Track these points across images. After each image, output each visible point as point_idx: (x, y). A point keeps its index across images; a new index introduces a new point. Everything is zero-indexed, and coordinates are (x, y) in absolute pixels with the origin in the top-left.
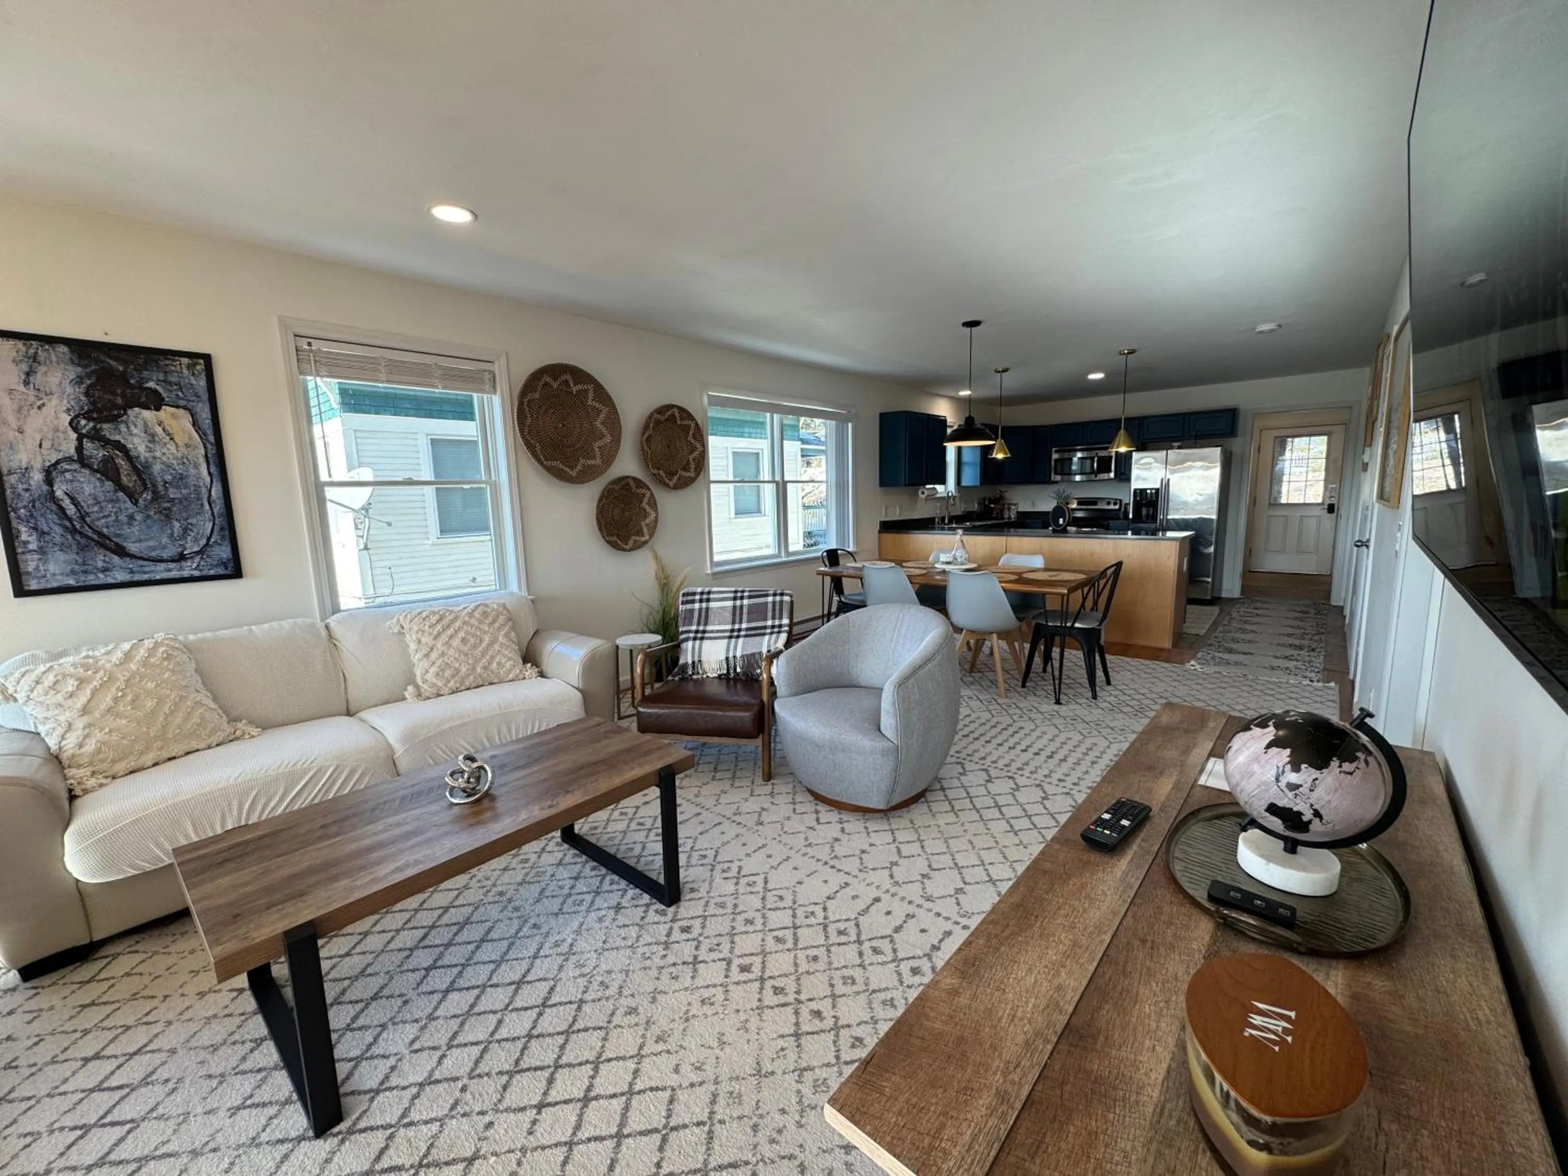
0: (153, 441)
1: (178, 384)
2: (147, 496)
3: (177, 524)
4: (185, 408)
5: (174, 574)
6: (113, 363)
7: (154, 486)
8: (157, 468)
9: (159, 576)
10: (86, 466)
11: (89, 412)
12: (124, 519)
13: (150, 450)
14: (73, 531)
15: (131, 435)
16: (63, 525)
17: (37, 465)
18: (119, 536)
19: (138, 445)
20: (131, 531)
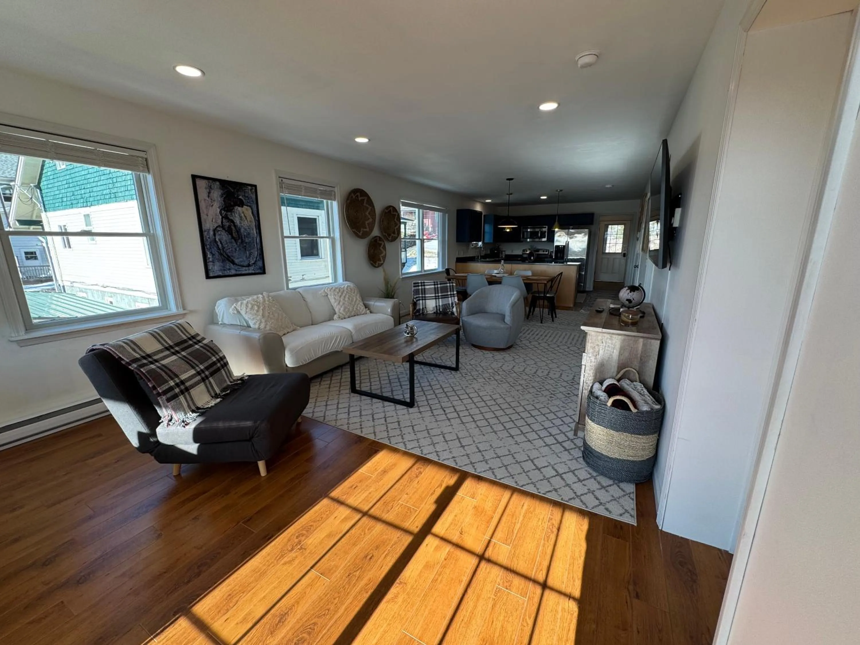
0: (241, 220)
1: (247, 197)
2: (240, 241)
3: (248, 252)
4: (250, 206)
5: (247, 272)
6: (231, 189)
7: (242, 237)
8: (242, 230)
9: (243, 272)
10: (224, 229)
11: (225, 208)
12: (234, 250)
13: (240, 223)
14: (221, 254)
15: (235, 217)
16: (218, 252)
17: (212, 229)
18: (233, 256)
19: (237, 221)
20: (236, 254)
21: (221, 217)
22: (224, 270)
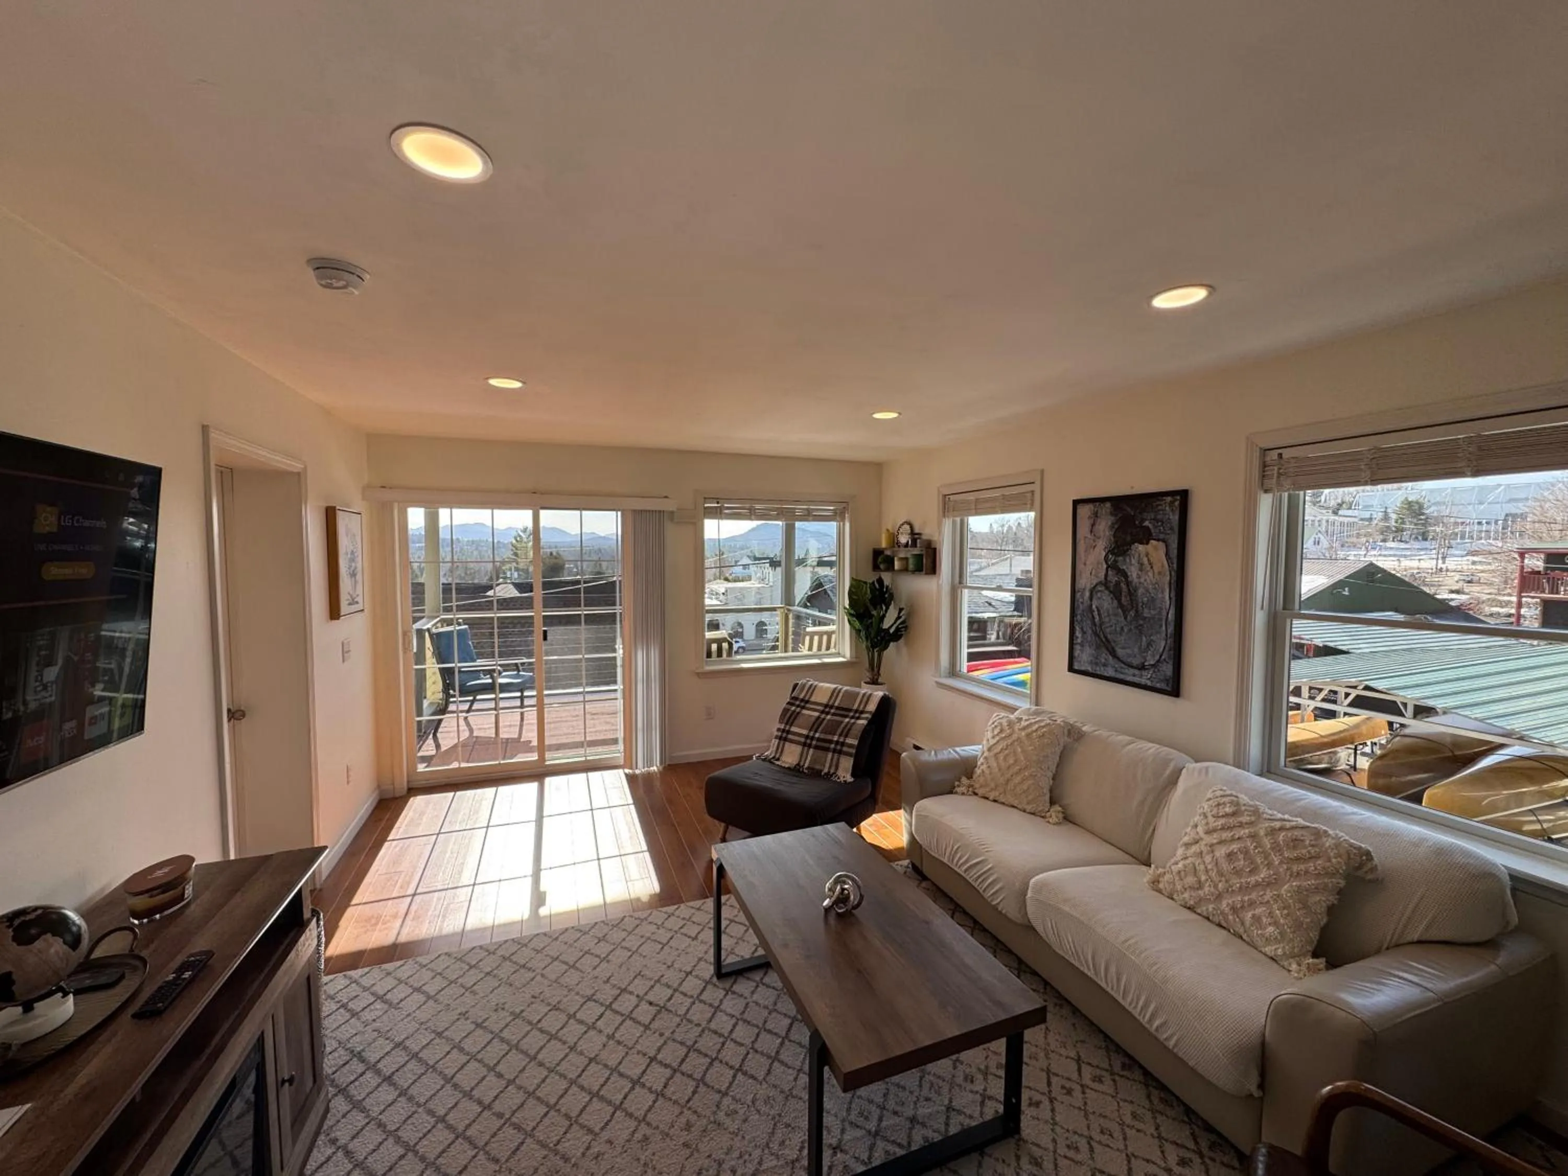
0: (1141, 570)
1: (1161, 521)
2: (1132, 613)
3: (1144, 639)
4: (1164, 541)
5: (1136, 680)
6: (1129, 509)
7: (1137, 605)
8: (1141, 591)
9: (1130, 678)
10: (1107, 588)
11: (1114, 549)
12: (1118, 629)
13: (1139, 577)
14: (1095, 634)
15: (1131, 565)
16: (1091, 628)
17: (1089, 587)
18: (1115, 642)
19: (1133, 573)
20: (1122, 639)
21: (1105, 566)
22: (1097, 664)
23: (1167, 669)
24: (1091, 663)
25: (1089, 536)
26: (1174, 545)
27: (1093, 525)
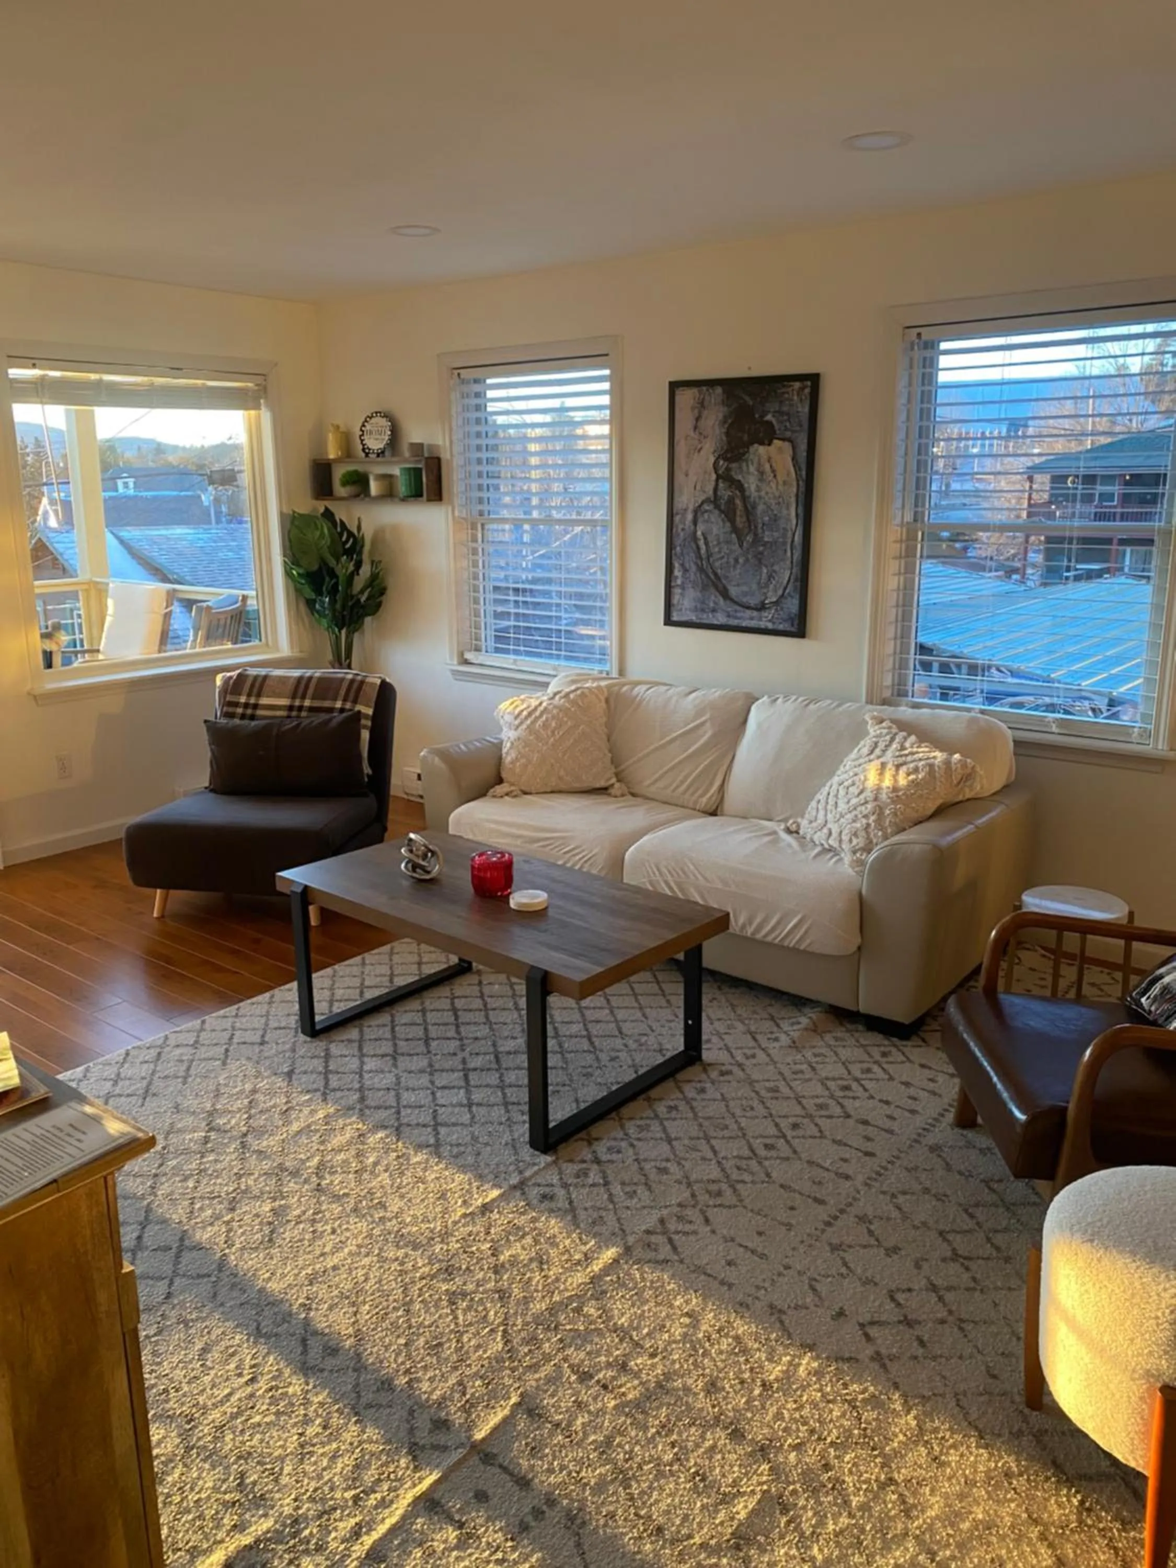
0: (761, 480)
1: (788, 413)
2: (749, 538)
3: (765, 570)
4: (789, 440)
5: (754, 624)
6: (747, 398)
7: (756, 527)
8: (761, 508)
9: (744, 623)
10: (717, 507)
11: (727, 451)
12: (732, 561)
13: (758, 489)
14: (701, 569)
15: (748, 473)
16: (696, 564)
17: (692, 506)
18: (727, 578)
19: (751, 484)
20: (735, 573)
21: (714, 476)
22: (703, 610)
23: (792, 605)
24: (695, 609)
25: (692, 433)
26: (803, 447)
27: (698, 419)
